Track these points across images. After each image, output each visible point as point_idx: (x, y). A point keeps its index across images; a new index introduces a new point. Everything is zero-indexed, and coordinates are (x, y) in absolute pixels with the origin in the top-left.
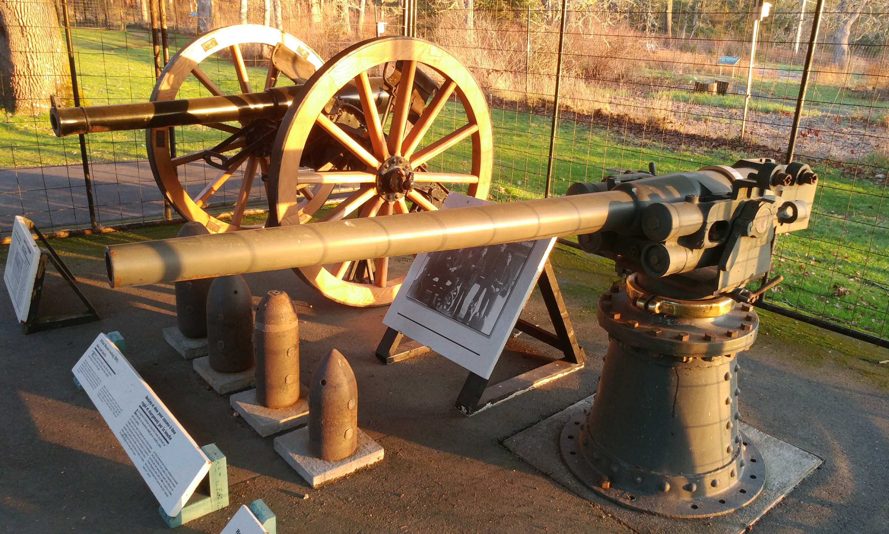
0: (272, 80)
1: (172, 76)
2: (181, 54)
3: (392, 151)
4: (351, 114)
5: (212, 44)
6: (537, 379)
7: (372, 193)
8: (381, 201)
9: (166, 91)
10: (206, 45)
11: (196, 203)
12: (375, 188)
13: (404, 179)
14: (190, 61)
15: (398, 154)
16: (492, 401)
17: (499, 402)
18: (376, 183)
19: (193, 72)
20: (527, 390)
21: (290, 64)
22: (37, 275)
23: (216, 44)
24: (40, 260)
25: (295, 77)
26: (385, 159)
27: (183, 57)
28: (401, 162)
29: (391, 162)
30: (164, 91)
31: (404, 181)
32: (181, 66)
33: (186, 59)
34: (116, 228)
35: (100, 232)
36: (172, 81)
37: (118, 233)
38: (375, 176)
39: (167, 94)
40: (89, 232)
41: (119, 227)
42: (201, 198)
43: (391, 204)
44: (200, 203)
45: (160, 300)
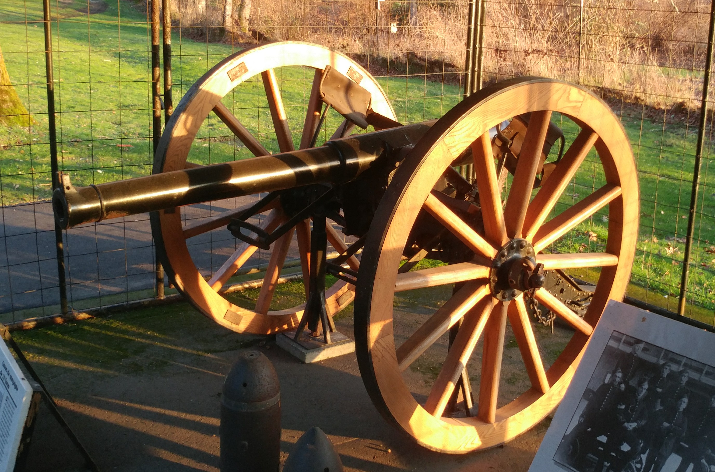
0: (315, 116)
1: (190, 119)
2: (201, 87)
3: (511, 234)
5: (240, 71)
7: (484, 291)
8: (495, 301)
9: (180, 139)
10: (233, 72)
11: (212, 286)
12: (488, 286)
13: (530, 273)
14: (212, 95)
15: (519, 236)
18: (490, 278)
19: (216, 110)
21: (342, 94)
23: (246, 70)
24: (31, 402)
25: (347, 111)
26: (503, 245)
27: (204, 91)
28: (522, 246)
29: (511, 248)
30: (177, 138)
31: (530, 276)
32: (200, 102)
33: (207, 93)
34: (92, 313)
35: (74, 320)
36: (189, 124)
37: (95, 320)
38: (489, 269)
39: (181, 141)
40: (59, 320)
41: (96, 311)
42: (219, 280)
43: (506, 304)
44: (219, 286)
45: (176, 441)
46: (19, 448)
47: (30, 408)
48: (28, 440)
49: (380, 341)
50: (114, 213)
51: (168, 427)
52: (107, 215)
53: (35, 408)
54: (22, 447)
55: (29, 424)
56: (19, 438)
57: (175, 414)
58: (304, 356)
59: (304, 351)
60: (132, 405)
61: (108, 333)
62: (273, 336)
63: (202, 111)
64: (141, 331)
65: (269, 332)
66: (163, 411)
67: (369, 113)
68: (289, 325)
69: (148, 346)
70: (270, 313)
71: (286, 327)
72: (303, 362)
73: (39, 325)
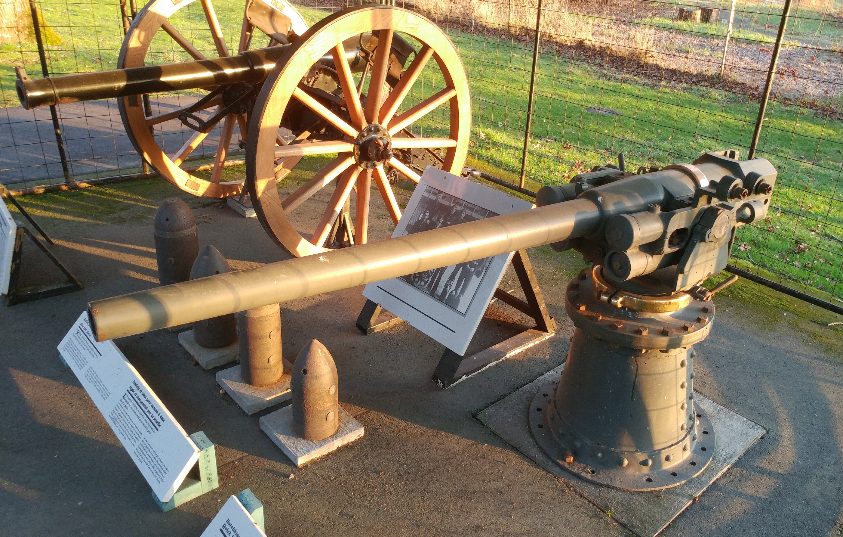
0: (246, 35)
1: (143, 34)
2: (149, 9)
3: (369, 120)
4: (329, 76)
6: (510, 350)
7: (351, 161)
8: (361, 169)
9: (135, 49)
11: (174, 162)
12: (353, 157)
13: (382, 149)
14: (159, 16)
15: (376, 122)
16: (467, 374)
17: (473, 374)
18: (354, 152)
19: (163, 27)
20: (501, 360)
21: (267, 19)
22: (14, 249)
24: (17, 234)
25: (271, 32)
26: (363, 128)
27: (152, 12)
28: (378, 130)
29: (369, 131)
30: (133, 48)
31: (381, 151)
32: (150, 21)
33: (155, 14)
34: (91, 183)
35: (76, 187)
36: (142, 38)
37: (94, 188)
38: (353, 145)
39: (137, 51)
40: (64, 188)
41: (94, 181)
42: (179, 157)
43: (370, 172)
44: (179, 162)
45: (142, 265)
46: (12, 267)
47: (16, 239)
48: (18, 261)
49: (266, 192)
50: (66, 99)
51: (138, 257)
52: (61, 100)
53: (20, 239)
54: (14, 266)
55: (17, 250)
56: (11, 259)
57: (144, 249)
58: (245, 212)
59: (245, 209)
60: (114, 243)
61: (103, 197)
62: (225, 199)
63: (152, 28)
64: (129, 195)
65: (222, 197)
66: (136, 247)
67: (290, 34)
68: (237, 191)
69: (132, 205)
70: (221, 183)
71: (235, 193)
72: (244, 217)
73: (47, 191)
